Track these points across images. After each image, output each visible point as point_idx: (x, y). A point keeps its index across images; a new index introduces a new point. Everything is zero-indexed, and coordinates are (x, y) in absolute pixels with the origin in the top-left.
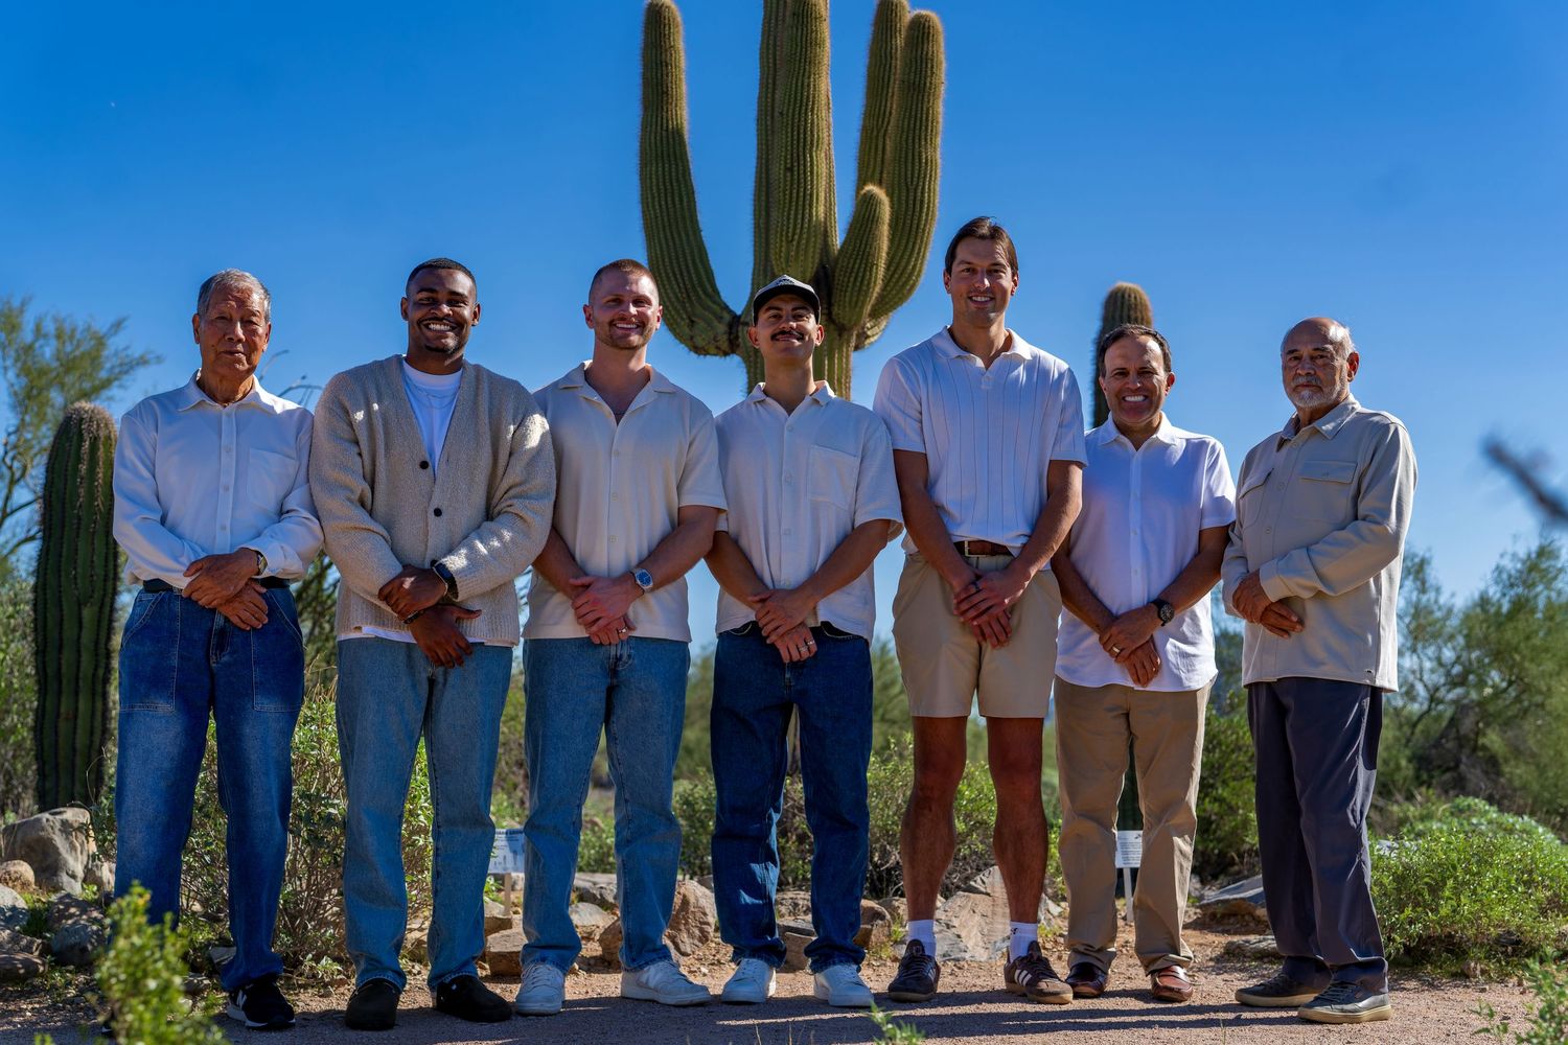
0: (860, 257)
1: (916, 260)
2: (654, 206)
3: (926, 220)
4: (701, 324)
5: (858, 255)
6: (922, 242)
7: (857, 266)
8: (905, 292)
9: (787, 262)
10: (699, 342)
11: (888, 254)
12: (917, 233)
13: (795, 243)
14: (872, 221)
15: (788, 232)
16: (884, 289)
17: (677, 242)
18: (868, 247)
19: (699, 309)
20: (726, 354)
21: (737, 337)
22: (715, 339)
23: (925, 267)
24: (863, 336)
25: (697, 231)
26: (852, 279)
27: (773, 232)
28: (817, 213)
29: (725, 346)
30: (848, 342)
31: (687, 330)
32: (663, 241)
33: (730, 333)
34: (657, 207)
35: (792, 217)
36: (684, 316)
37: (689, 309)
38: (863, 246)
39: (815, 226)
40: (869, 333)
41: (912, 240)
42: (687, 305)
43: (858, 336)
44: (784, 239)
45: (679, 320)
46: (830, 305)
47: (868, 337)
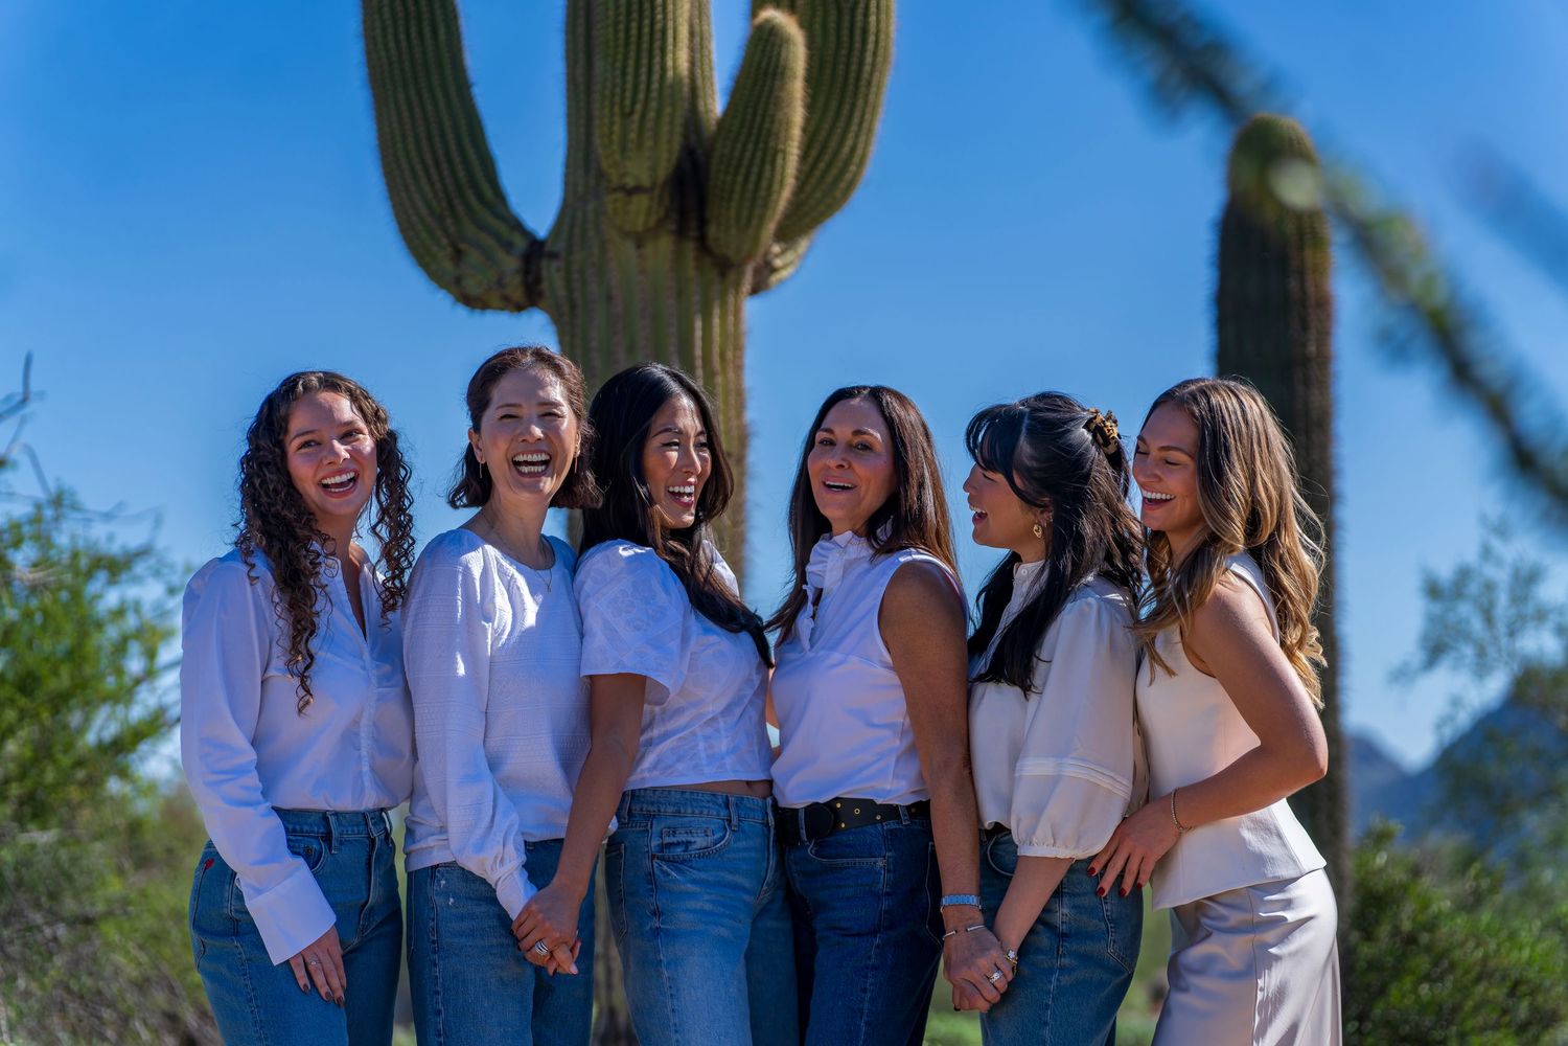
0: (753, 138)
1: (857, 136)
2: (386, 44)
3: (874, 65)
4: (474, 257)
5: (749, 134)
6: (866, 102)
7: (748, 154)
8: (838, 194)
9: (624, 149)
10: (472, 286)
11: (804, 130)
12: (857, 87)
13: (636, 117)
14: (774, 74)
15: (623, 99)
16: (799, 190)
17: (429, 107)
18: (768, 119)
19: (470, 230)
20: (519, 308)
21: (538, 280)
22: (500, 283)
23: (874, 149)
24: (767, 269)
25: (463, 86)
26: (740, 179)
27: (596, 96)
28: (674, 61)
29: (518, 294)
30: (738, 285)
31: (448, 265)
32: (404, 107)
33: (526, 272)
34: (392, 44)
35: (630, 70)
36: (445, 241)
37: (452, 229)
38: (758, 119)
39: (672, 87)
40: (778, 262)
41: (848, 100)
42: (449, 221)
43: (757, 272)
44: (617, 109)
45: (435, 248)
46: (703, 223)
47: (774, 270)
